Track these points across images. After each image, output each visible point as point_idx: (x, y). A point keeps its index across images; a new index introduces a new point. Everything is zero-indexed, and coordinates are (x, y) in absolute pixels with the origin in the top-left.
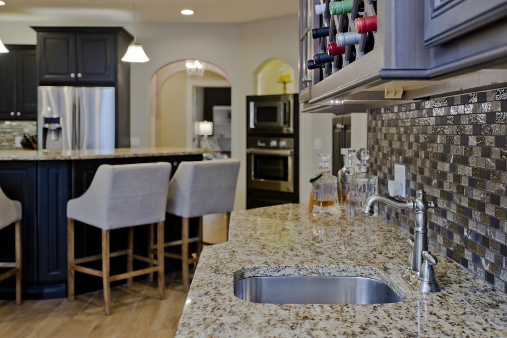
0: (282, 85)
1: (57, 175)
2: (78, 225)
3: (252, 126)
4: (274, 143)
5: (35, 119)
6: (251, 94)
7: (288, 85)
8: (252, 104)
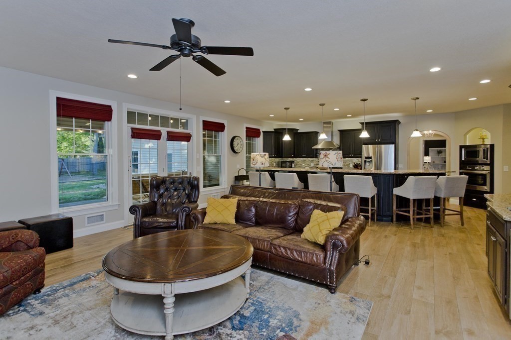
0: (482, 140)
1: (389, 178)
2: (397, 196)
3: (463, 159)
4: (477, 168)
5: (361, 157)
6: (462, 144)
7: (485, 140)
8: (463, 149)
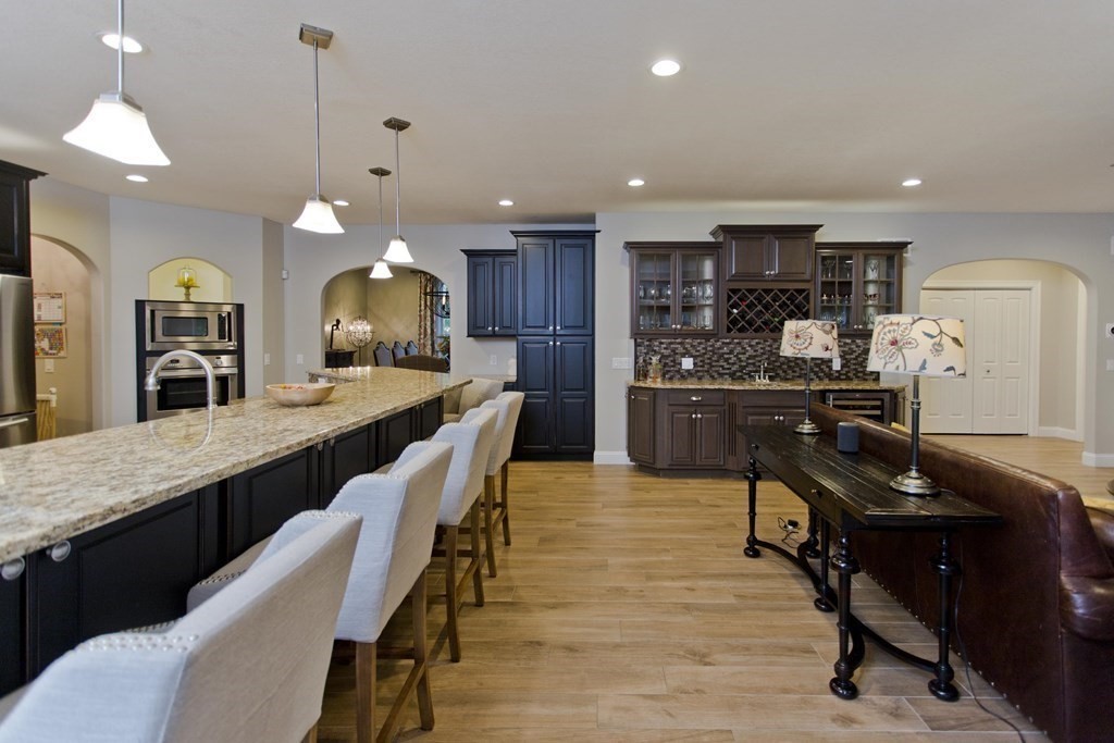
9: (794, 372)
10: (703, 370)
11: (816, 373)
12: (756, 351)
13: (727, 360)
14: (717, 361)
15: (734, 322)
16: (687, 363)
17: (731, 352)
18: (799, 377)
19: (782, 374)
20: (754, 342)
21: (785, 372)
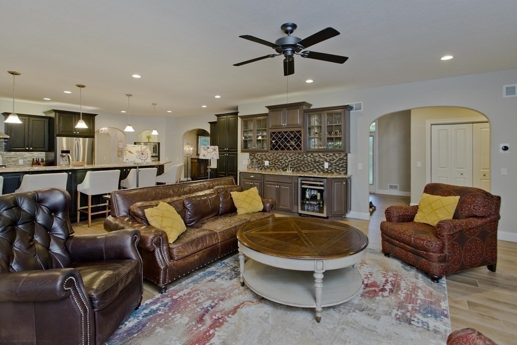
9: (308, 168)
10: (273, 166)
11: (317, 169)
12: (292, 158)
13: (281, 162)
14: (277, 163)
15: (274, 146)
16: (267, 163)
17: (282, 159)
18: (310, 171)
19: (302, 169)
20: (291, 155)
21: (304, 168)
